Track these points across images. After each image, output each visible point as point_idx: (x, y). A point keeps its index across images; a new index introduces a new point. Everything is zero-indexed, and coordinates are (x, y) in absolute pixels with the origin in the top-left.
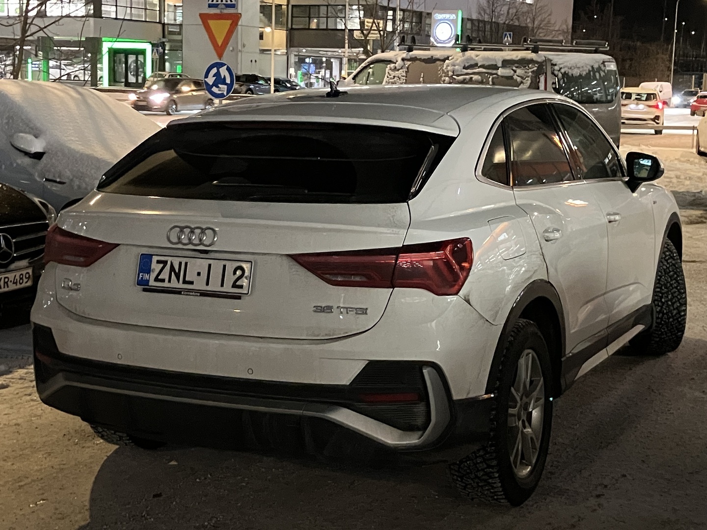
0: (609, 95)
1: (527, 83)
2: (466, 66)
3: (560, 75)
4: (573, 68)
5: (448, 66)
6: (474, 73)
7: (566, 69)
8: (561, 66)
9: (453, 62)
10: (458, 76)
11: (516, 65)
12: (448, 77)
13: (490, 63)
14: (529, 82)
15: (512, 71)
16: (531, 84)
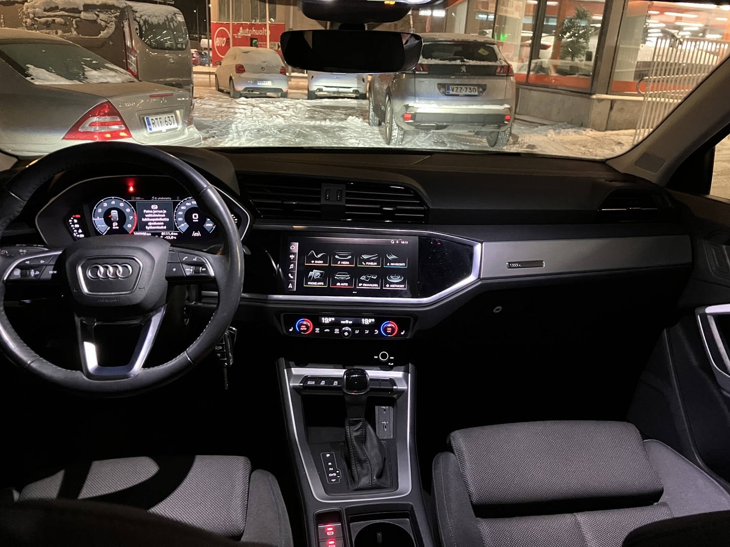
0: (179, 44)
1: (111, 27)
2: (47, 9)
3: (142, 22)
4: (151, 17)
5: (27, 8)
6: (55, 16)
7: (146, 17)
8: (141, 13)
9: (32, 5)
10: (39, 18)
11: (98, 10)
12: (30, 18)
13: (72, 7)
14: (114, 26)
15: (94, 15)
16: (115, 28)
